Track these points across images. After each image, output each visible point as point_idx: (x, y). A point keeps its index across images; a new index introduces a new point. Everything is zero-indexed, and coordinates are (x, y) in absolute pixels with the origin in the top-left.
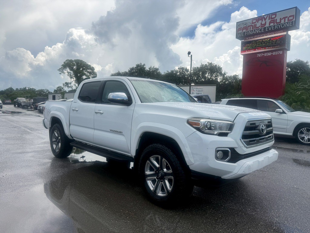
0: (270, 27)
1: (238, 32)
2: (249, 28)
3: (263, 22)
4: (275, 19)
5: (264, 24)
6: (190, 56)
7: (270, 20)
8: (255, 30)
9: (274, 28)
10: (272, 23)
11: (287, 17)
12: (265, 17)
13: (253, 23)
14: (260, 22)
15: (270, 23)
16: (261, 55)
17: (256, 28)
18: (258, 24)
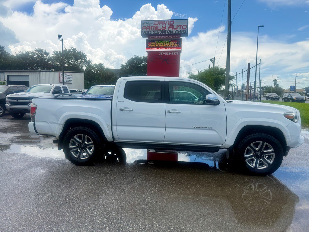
0: (169, 31)
1: (142, 30)
2: (152, 28)
3: (164, 26)
4: (173, 25)
5: (164, 27)
6: (61, 39)
7: (169, 25)
8: (157, 31)
9: (173, 32)
10: (171, 28)
11: (181, 25)
12: (166, 22)
13: (155, 24)
14: (161, 25)
15: (169, 28)
16: (163, 54)
17: (158, 29)
18: (160, 27)
